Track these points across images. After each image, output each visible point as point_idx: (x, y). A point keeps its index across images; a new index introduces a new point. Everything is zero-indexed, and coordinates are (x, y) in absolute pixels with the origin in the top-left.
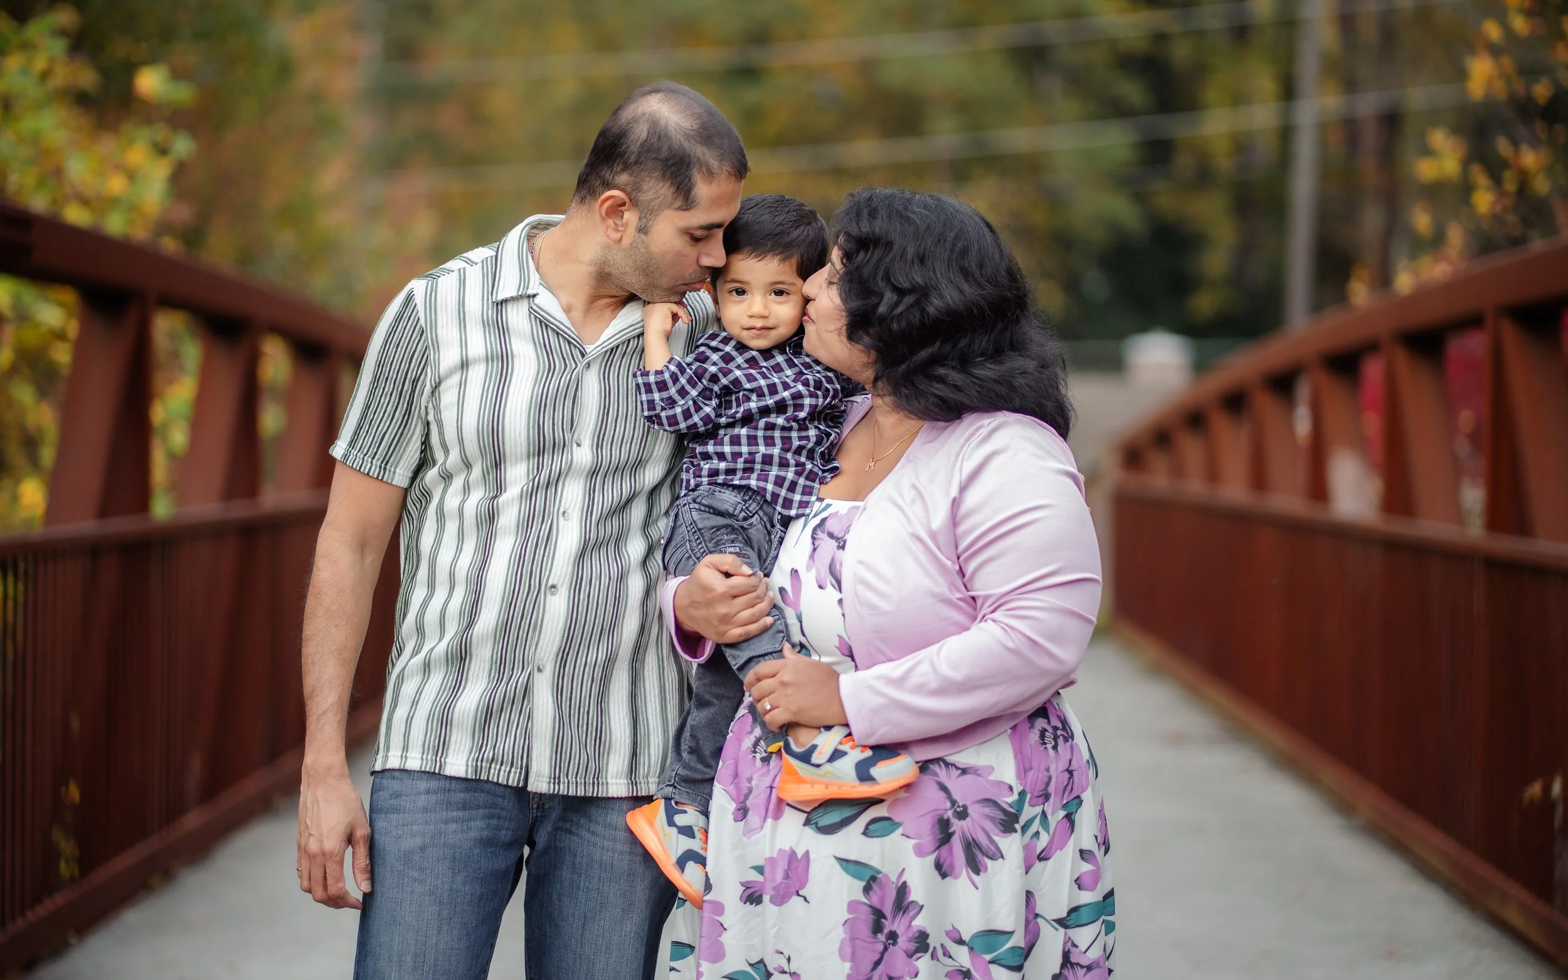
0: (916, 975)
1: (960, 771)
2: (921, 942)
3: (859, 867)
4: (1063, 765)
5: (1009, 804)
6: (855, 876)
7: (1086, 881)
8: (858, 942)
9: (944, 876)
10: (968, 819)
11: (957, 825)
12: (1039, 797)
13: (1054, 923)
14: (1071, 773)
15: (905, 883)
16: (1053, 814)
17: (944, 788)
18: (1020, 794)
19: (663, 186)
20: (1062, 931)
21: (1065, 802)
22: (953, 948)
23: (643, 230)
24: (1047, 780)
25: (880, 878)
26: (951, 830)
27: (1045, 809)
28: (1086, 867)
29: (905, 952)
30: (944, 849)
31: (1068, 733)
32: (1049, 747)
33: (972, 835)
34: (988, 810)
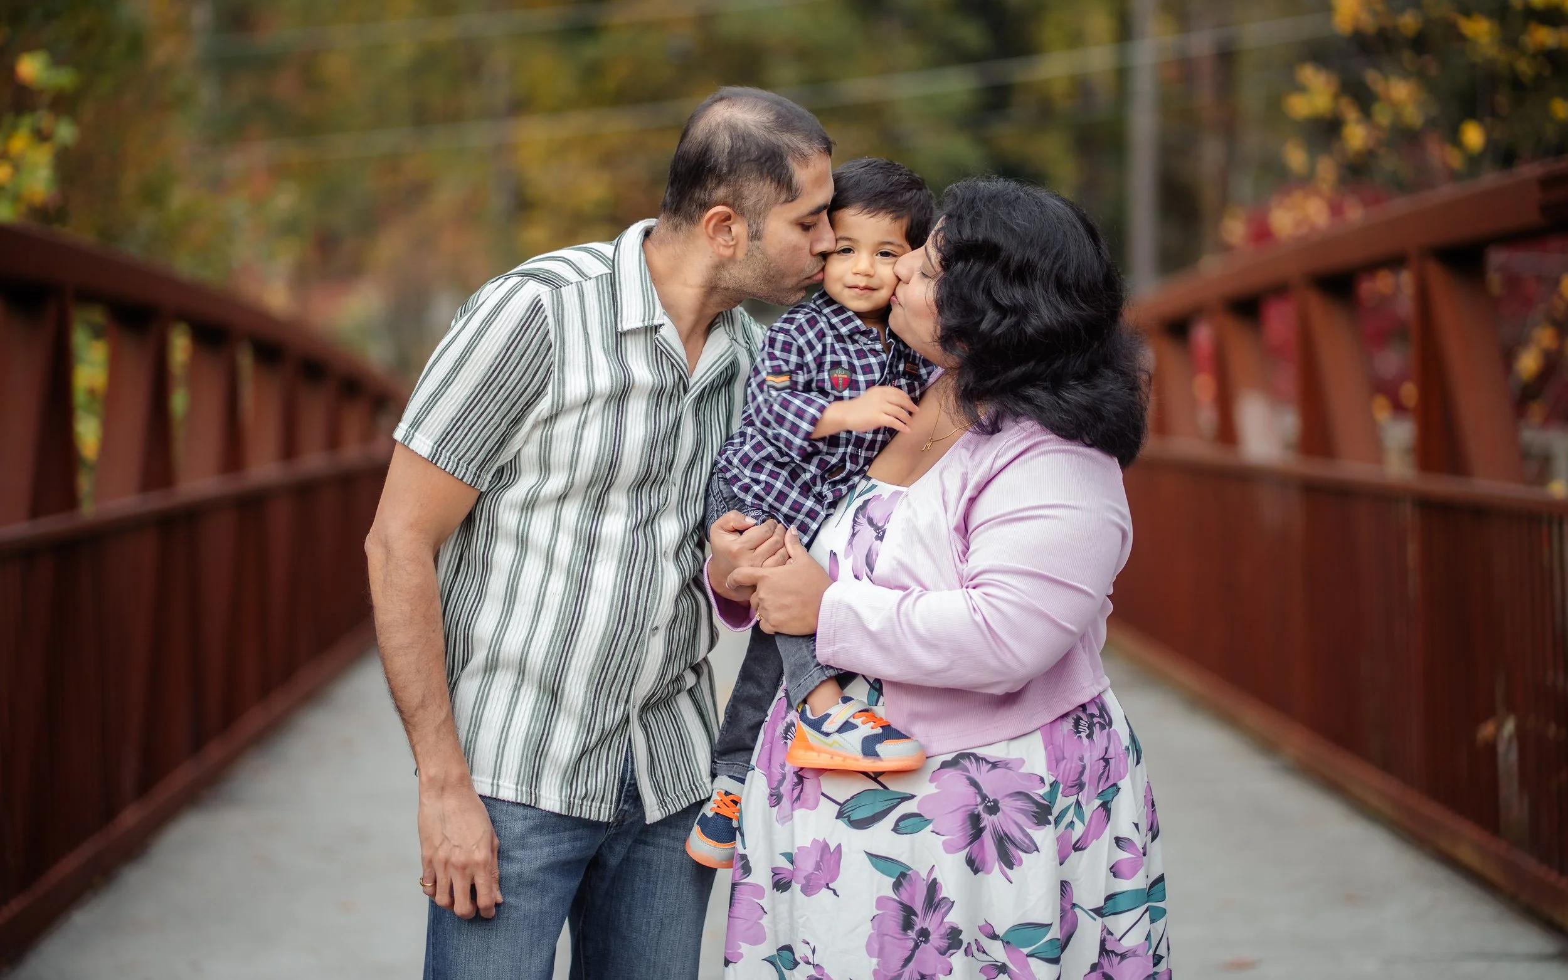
0: (950, 973)
1: (991, 765)
2: (954, 938)
3: (889, 864)
5: (1041, 796)
6: (885, 871)
7: (1122, 869)
8: (886, 938)
9: (977, 871)
10: (999, 813)
11: (987, 820)
12: (1072, 786)
13: (1091, 913)
15: (934, 881)
16: (1087, 804)
19: (764, 184)
20: (1099, 920)
21: (1099, 791)
22: (987, 943)
24: (1080, 768)
25: (909, 874)
26: (982, 825)
27: (1079, 799)
28: (1122, 855)
29: (938, 949)
30: (976, 845)
31: (1105, 721)
32: (1083, 735)
33: (1004, 829)
34: (1020, 803)
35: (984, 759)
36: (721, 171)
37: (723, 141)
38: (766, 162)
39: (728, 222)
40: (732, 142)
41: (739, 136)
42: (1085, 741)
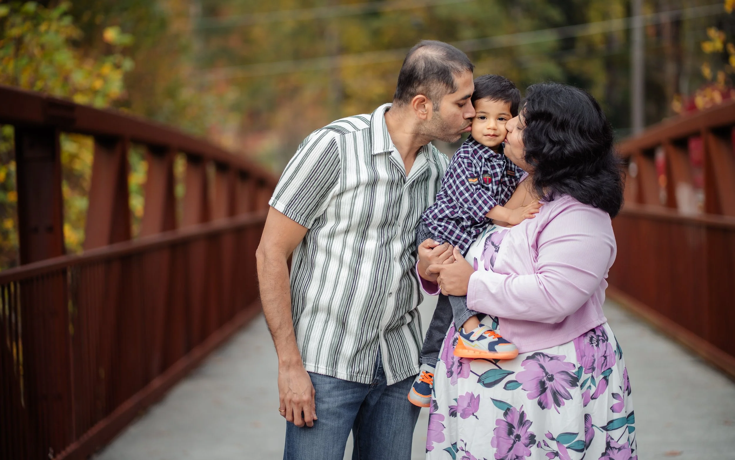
0: (530, 455)
1: (550, 358)
2: (532, 439)
3: (502, 404)
4: (601, 353)
5: (574, 373)
6: (500, 408)
7: (616, 408)
8: (501, 438)
9: (543, 408)
10: (554, 381)
11: (548, 384)
12: (589, 369)
13: (601, 429)
14: (605, 357)
15: (523, 412)
16: (597, 377)
17: (542, 367)
18: (579, 368)
19: (440, 85)
20: (605, 432)
21: (603, 371)
22: (549, 442)
23: (436, 109)
24: (593, 361)
25: (511, 409)
26: (546, 387)
27: (593, 375)
28: (615, 402)
29: (524, 444)
30: (543, 395)
31: (605, 338)
32: (594, 345)
33: (556, 388)
34: (564, 376)
35: (547, 355)
36: (420, 78)
37: (422, 65)
38: (441, 74)
39: (424, 103)
40: (426, 65)
41: (429, 63)
42: (595, 348)
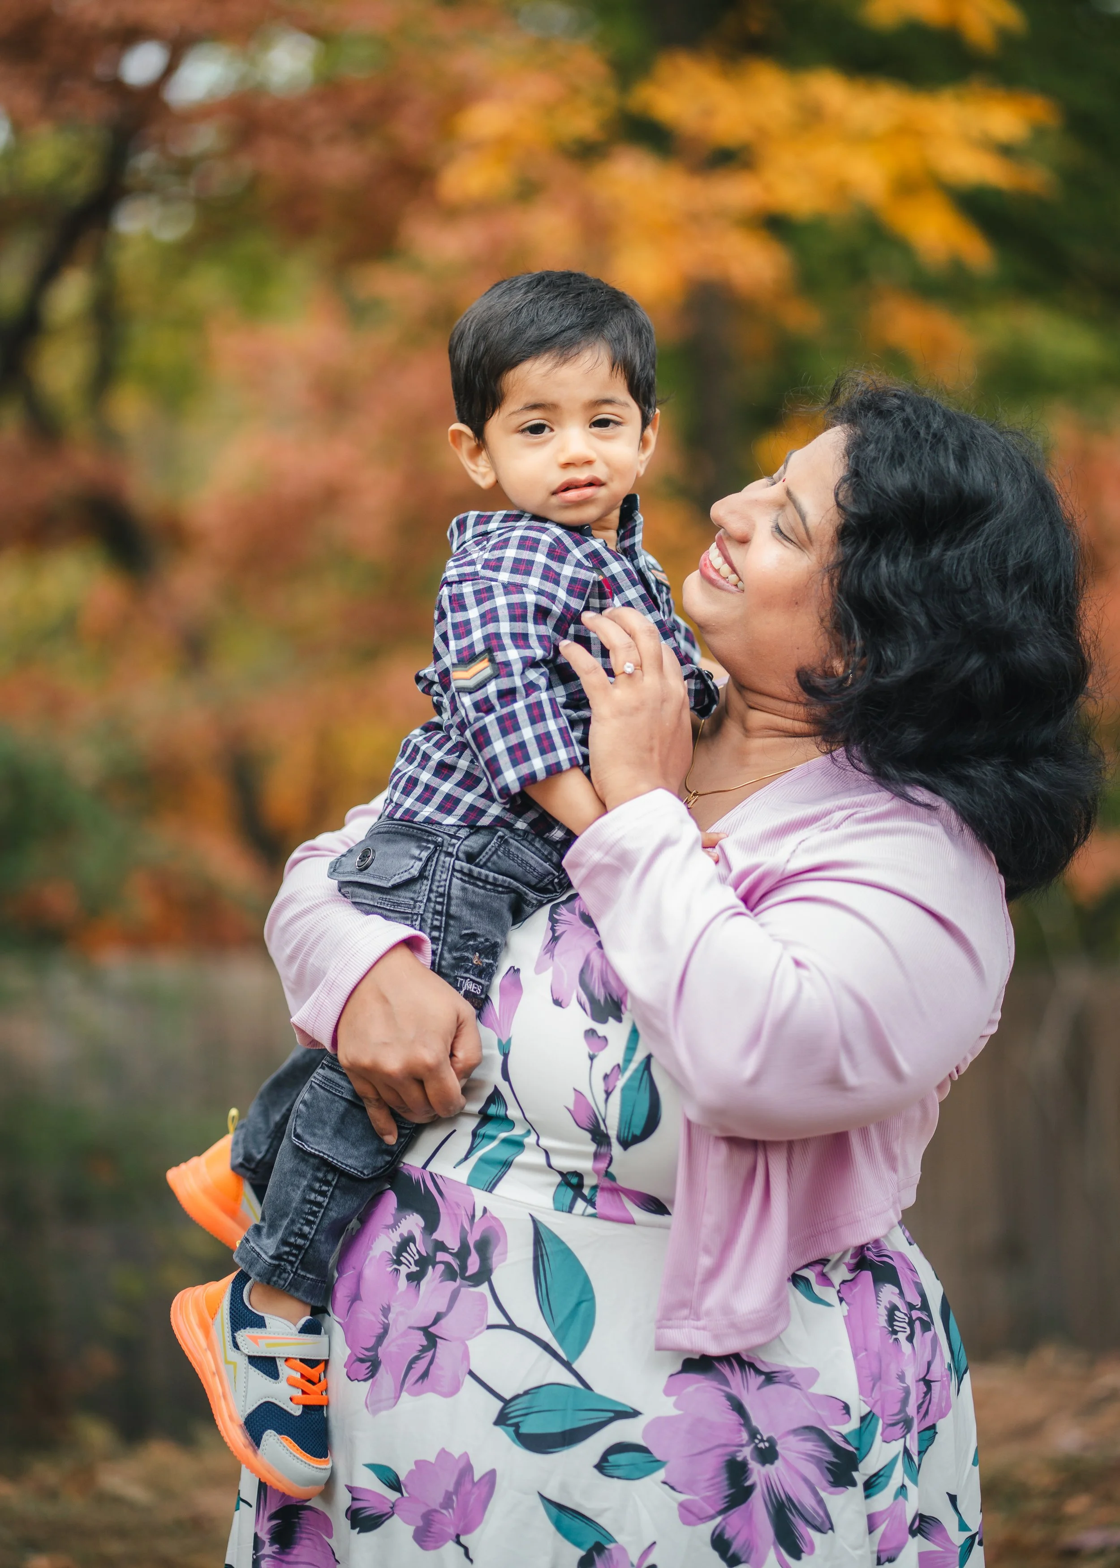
1: (763, 1377)
3: (579, 1524)
5: (843, 1436)
6: (570, 1538)
9: (731, 1563)
10: (778, 1463)
11: (758, 1473)
12: (893, 1425)
17: (739, 1408)
18: (863, 1419)
24: (902, 1394)
26: (748, 1483)
27: (908, 1445)
30: (736, 1516)
32: (902, 1337)
33: (787, 1489)
34: (809, 1446)
35: (749, 1364)
42: (906, 1346)
